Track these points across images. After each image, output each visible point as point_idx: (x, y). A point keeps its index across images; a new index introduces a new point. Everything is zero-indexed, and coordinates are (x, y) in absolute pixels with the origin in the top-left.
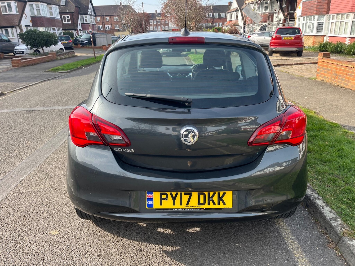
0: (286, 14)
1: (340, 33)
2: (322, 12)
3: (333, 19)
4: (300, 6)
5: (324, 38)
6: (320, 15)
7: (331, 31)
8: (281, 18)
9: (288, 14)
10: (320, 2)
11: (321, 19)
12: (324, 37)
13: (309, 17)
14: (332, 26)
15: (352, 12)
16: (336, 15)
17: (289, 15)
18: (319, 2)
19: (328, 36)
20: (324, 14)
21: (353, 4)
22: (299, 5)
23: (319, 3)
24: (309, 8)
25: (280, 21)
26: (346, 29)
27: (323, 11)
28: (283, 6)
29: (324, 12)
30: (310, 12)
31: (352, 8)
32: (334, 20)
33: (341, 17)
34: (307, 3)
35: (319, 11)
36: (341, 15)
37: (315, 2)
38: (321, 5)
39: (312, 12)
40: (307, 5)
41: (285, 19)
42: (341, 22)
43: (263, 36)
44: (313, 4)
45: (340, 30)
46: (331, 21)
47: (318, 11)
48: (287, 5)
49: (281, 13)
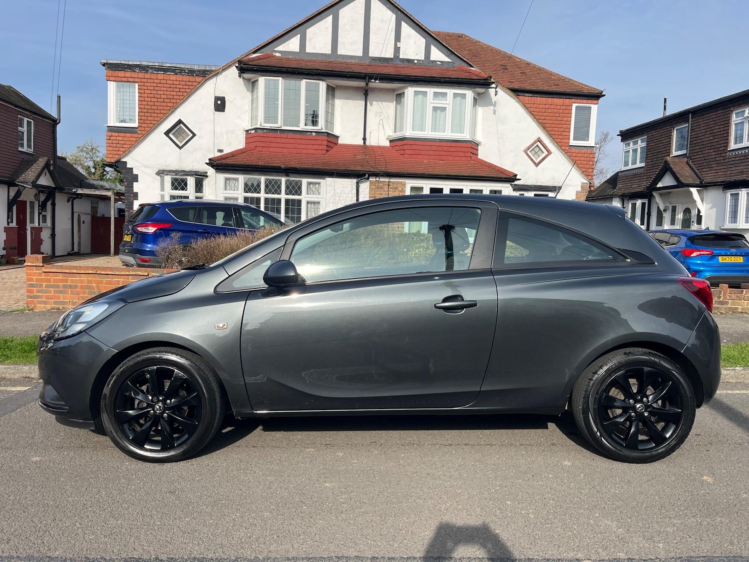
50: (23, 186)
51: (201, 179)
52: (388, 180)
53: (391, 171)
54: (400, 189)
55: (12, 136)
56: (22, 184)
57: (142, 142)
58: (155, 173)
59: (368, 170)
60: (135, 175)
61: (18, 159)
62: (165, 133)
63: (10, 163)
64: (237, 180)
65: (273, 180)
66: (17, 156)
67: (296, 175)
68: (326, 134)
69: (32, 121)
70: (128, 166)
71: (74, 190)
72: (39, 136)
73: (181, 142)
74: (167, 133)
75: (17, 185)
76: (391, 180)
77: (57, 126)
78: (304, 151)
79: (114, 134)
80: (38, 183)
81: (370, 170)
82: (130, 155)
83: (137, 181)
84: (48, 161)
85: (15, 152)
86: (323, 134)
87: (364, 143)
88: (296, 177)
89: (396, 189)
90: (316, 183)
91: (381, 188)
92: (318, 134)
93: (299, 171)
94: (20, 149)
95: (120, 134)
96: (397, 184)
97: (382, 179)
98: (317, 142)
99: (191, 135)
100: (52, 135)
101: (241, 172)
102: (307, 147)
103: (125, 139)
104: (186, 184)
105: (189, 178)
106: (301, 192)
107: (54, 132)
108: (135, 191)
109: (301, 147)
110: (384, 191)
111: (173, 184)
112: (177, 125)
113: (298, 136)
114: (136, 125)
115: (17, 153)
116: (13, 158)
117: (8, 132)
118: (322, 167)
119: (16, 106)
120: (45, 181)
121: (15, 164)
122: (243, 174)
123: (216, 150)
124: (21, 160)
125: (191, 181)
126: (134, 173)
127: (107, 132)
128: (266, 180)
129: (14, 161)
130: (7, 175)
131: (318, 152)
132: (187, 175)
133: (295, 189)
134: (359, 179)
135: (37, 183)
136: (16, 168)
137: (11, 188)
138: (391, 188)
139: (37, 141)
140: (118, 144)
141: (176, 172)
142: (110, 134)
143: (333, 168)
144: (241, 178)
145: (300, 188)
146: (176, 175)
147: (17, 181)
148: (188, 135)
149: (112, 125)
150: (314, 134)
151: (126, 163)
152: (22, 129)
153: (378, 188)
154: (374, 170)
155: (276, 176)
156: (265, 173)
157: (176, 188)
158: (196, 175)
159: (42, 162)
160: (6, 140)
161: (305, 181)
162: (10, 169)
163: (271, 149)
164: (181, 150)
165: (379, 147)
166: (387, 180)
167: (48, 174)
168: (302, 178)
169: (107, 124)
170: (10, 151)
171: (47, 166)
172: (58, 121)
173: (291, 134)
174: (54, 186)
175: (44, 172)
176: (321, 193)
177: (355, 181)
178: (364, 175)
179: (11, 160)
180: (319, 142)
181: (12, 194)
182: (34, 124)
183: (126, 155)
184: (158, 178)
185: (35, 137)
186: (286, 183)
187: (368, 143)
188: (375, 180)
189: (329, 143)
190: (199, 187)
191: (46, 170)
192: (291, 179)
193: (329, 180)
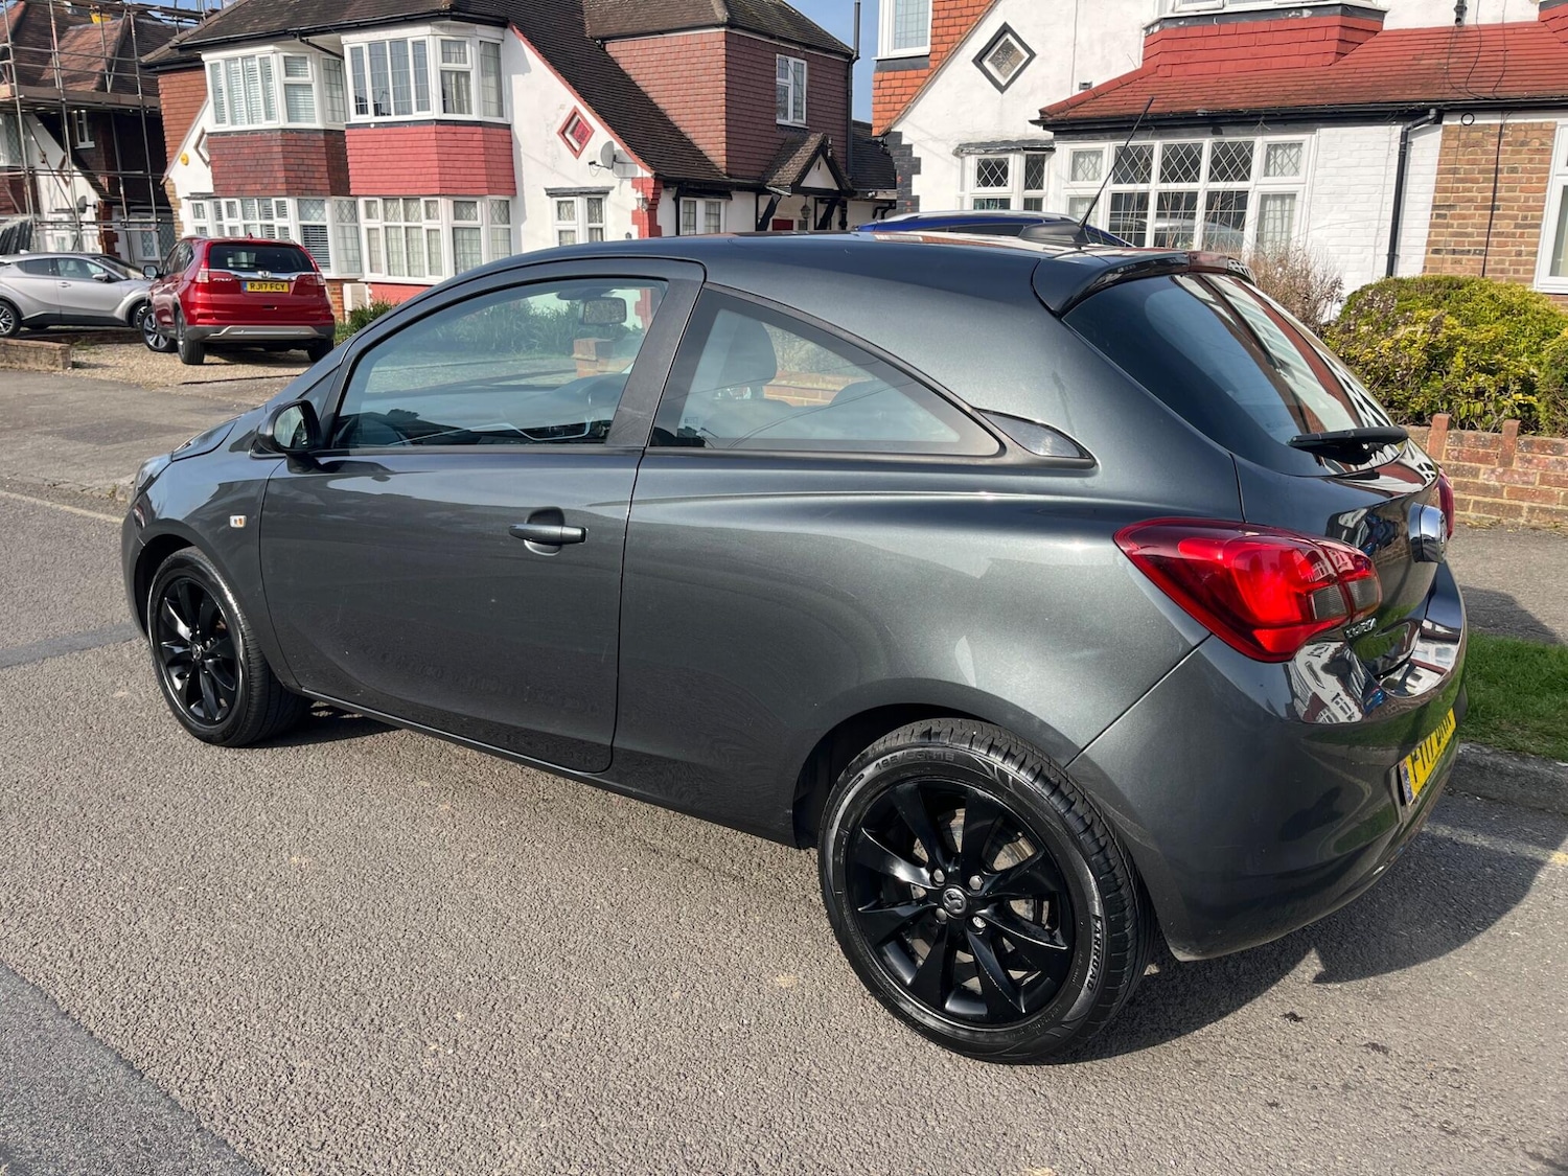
0: (103, 181)
1: (415, 271)
2: (312, 187)
3: (369, 216)
4: (185, 151)
5: (342, 289)
6: (307, 195)
7: (374, 261)
8: (84, 198)
9: (114, 183)
10: (293, 143)
11: (312, 211)
12: (342, 285)
13: (256, 201)
14: (374, 244)
15: (444, 191)
16: (380, 201)
17: (121, 188)
18: (289, 143)
19: (366, 283)
20: (321, 195)
21: (441, 164)
22: (178, 146)
23: (290, 149)
24: (249, 162)
25: (83, 210)
26: (433, 257)
27: (313, 181)
28: (81, 147)
29: (318, 187)
30: (259, 180)
31: (443, 177)
32: (379, 221)
33: (405, 210)
34: (234, 145)
35: (298, 180)
36: (401, 200)
37: (273, 143)
38: (300, 156)
39: (266, 181)
40: (232, 151)
41: (106, 204)
42: (406, 228)
43: (53, 274)
44: (266, 149)
45: (411, 259)
46: (365, 223)
47: (294, 180)
48: (100, 141)
49: (79, 174)
50: (777, 193)
51: (1039, 158)
52: (1499, 122)
53: (1512, 95)
54: (1536, 144)
55: (762, 97)
56: (776, 190)
57: (932, 85)
58: (951, 151)
59: (1438, 97)
60: (916, 158)
61: (775, 141)
62: (974, 61)
63: (759, 151)
64: (1098, 153)
65: (1182, 146)
66: (773, 135)
67: (1235, 129)
68: (1340, 7)
69: (805, 62)
70: (905, 141)
71: (870, 194)
72: (817, 90)
73: (1005, 76)
74: (978, 60)
75: (769, 192)
76: (1508, 121)
77: (854, 65)
78: (1276, 63)
79: (887, 75)
80: (806, 183)
81: (1445, 97)
82: (907, 119)
83: (919, 172)
84: (825, 140)
85: (769, 128)
86: (1332, 9)
87: (1458, 20)
88: (1238, 135)
89: (1523, 144)
90: (1291, 145)
91: (1476, 144)
92: (1318, 12)
93: (1245, 116)
94: (779, 121)
95: (900, 74)
96: (1526, 132)
97: (1482, 120)
98: (1313, 35)
99: (1027, 56)
100: (844, 85)
101: (1108, 135)
102: (1284, 50)
103: (905, 83)
104: (1005, 173)
105: (1011, 157)
106: (1249, 172)
107: (847, 79)
108: (914, 194)
109: (1269, 51)
110: (1485, 152)
111: (980, 173)
112: (1000, 37)
113: (1263, 23)
114: (925, 50)
115: (774, 129)
116: (765, 140)
117: (755, 89)
118: (1309, 102)
119: (772, 37)
120: (819, 179)
121: (770, 152)
122: (1113, 138)
123: (1076, 86)
124: (781, 142)
125: (1016, 164)
126: (915, 155)
127: (875, 72)
128: (1167, 147)
129: (767, 146)
130: (753, 174)
131: (1311, 60)
132: (1007, 151)
133: (1233, 164)
134: (1409, 125)
135: (802, 185)
136: (772, 158)
137: (760, 197)
138: (1508, 144)
139: (814, 101)
140: (893, 95)
141: (987, 146)
142: (880, 76)
143: (1338, 101)
144: (1108, 148)
145: (1247, 162)
146: (986, 152)
147: (770, 183)
148: (1021, 58)
149: (885, 56)
150: (1306, 13)
151: (900, 134)
152: (785, 81)
153: (1465, 145)
154: (1456, 96)
155: (1190, 137)
156: (1163, 131)
157: (986, 183)
158: (1025, 149)
159: (813, 141)
160: (751, 107)
161: (1261, 142)
162: (758, 162)
163: (1195, 69)
164: (1005, 93)
165: (1504, 29)
166: (1495, 120)
167: (824, 166)
168: (1252, 135)
169: (876, 56)
170: (760, 127)
171: (822, 149)
172: (855, 56)
173: (1245, 20)
174: (836, 188)
175: (817, 163)
176: (1302, 171)
177: (1397, 129)
178: (1426, 112)
179: (763, 145)
180: (1319, 34)
181: (763, 209)
182: (809, 68)
183: (900, 119)
184: (957, 161)
185: (810, 94)
186: (1214, 152)
187: (1469, 19)
188: (1459, 122)
189: (1349, 32)
190: (1034, 175)
191: (821, 158)
192: (1227, 140)
193: (1327, 135)
